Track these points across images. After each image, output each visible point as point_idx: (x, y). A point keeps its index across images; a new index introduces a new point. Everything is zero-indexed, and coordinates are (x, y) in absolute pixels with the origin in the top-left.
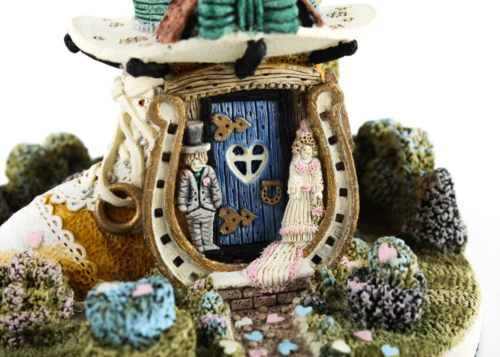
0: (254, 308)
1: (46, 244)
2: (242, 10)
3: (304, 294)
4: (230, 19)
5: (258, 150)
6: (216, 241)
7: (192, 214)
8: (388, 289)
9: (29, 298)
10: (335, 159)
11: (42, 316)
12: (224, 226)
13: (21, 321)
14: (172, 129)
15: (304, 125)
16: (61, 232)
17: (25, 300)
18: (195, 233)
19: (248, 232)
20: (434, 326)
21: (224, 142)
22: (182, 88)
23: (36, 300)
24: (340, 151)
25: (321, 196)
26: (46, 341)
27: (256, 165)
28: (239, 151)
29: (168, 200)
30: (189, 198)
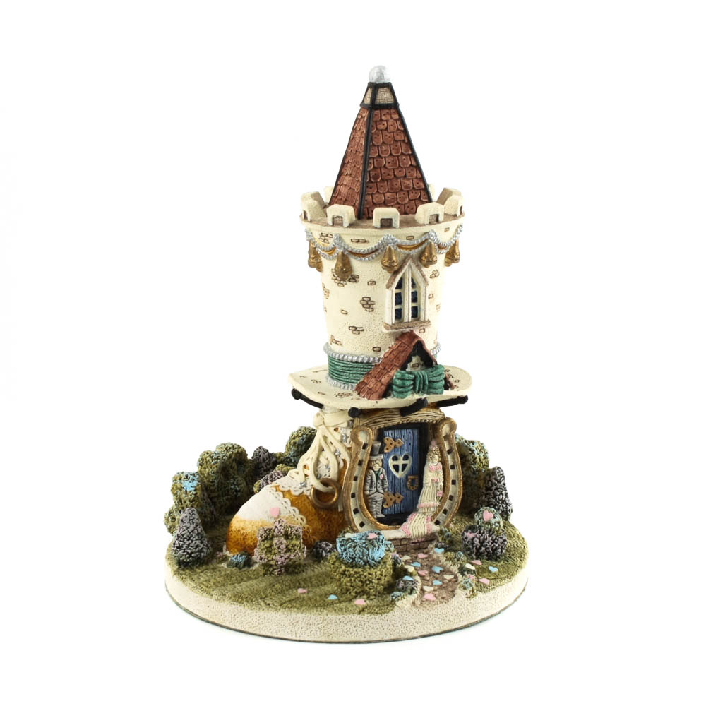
0: (406, 551)
1: (282, 515)
2: (418, 383)
3: (435, 543)
4: (411, 387)
5: (406, 458)
6: (382, 512)
7: (372, 496)
8: (489, 536)
9: (289, 545)
10: (450, 463)
11: (297, 555)
12: (386, 503)
13: (285, 559)
14: (365, 446)
15: (434, 443)
16: (291, 509)
17: (287, 547)
18: (372, 507)
19: (398, 507)
20: (510, 558)
22: (370, 423)
23: (293, 546)
24: (453, 458)
25: (442, 484)
26: (296, 571)
27: (404, 466)
28: (395, 458)
29: (360, 488)
30: (371, 486)
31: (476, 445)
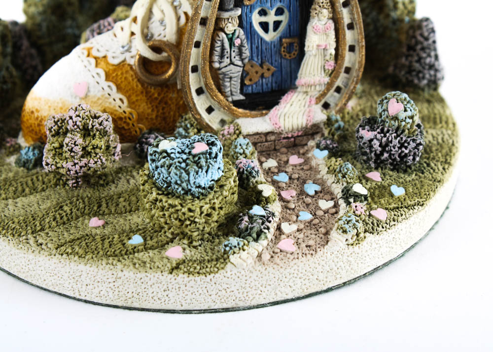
0: (275, 150)
1: (91, 94)
3: (318, 138)
5: (279, 12)
6: (242, 92)
7: (224, 70)
8: (396, 138)
9: (87, 146)
10: (346, 20)
11: (99, 163)
12: (248, 78)
13: (81, 167)
16: (105, 84)
17: (84, 149)
18: (225, 86)
19: (268, 82)
20: (428, 165)
21: (251, 6)
23: (94, 148)
24: (351, 13)
25: (333, 52)
26: (101, 182)
27: (277, 24)
28: (263, 13)
29: (204, 59)
30: (222, 56)
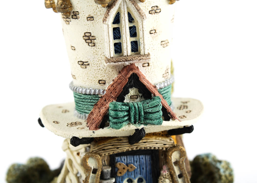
2: (132, 114)
4: (126, 118)
5: (140, 180)
14: (95, 171)
15: (165, 168)
21: (122, 177)
22: (99, 150)
28: (130, 181)
31: (223, 164)
